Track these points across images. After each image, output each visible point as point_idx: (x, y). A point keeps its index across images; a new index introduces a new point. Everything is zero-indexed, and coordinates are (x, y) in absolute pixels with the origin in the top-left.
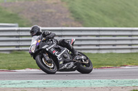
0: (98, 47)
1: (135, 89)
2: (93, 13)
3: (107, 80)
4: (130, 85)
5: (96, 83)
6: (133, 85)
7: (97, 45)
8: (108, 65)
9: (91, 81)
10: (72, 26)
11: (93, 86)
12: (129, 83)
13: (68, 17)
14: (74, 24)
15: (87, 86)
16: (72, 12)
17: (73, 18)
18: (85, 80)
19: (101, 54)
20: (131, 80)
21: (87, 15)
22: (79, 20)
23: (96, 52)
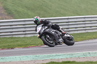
0: (24, 33)
1: (52, 61)
2: (20, 9)
3: (32, 56)
4: (48, 58)
5: (24, 58)
6: (51, 58)
7: (24, 31)
8: (32, 45)
9: (21, 56)
10: (6, 19)
11: (22, 60)
12: (48, 57)
13: (2, 12)
14: (7, 17)
15: (18, 61)
16: (5, 9)
17: (6, 13)
18: (17, 57)
19: (27, 37)
20: (49, 54)
21: (16, 11)
22: (10, 14)
23: (23, 36)
